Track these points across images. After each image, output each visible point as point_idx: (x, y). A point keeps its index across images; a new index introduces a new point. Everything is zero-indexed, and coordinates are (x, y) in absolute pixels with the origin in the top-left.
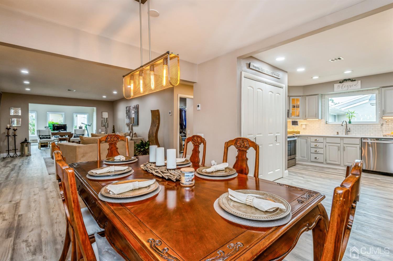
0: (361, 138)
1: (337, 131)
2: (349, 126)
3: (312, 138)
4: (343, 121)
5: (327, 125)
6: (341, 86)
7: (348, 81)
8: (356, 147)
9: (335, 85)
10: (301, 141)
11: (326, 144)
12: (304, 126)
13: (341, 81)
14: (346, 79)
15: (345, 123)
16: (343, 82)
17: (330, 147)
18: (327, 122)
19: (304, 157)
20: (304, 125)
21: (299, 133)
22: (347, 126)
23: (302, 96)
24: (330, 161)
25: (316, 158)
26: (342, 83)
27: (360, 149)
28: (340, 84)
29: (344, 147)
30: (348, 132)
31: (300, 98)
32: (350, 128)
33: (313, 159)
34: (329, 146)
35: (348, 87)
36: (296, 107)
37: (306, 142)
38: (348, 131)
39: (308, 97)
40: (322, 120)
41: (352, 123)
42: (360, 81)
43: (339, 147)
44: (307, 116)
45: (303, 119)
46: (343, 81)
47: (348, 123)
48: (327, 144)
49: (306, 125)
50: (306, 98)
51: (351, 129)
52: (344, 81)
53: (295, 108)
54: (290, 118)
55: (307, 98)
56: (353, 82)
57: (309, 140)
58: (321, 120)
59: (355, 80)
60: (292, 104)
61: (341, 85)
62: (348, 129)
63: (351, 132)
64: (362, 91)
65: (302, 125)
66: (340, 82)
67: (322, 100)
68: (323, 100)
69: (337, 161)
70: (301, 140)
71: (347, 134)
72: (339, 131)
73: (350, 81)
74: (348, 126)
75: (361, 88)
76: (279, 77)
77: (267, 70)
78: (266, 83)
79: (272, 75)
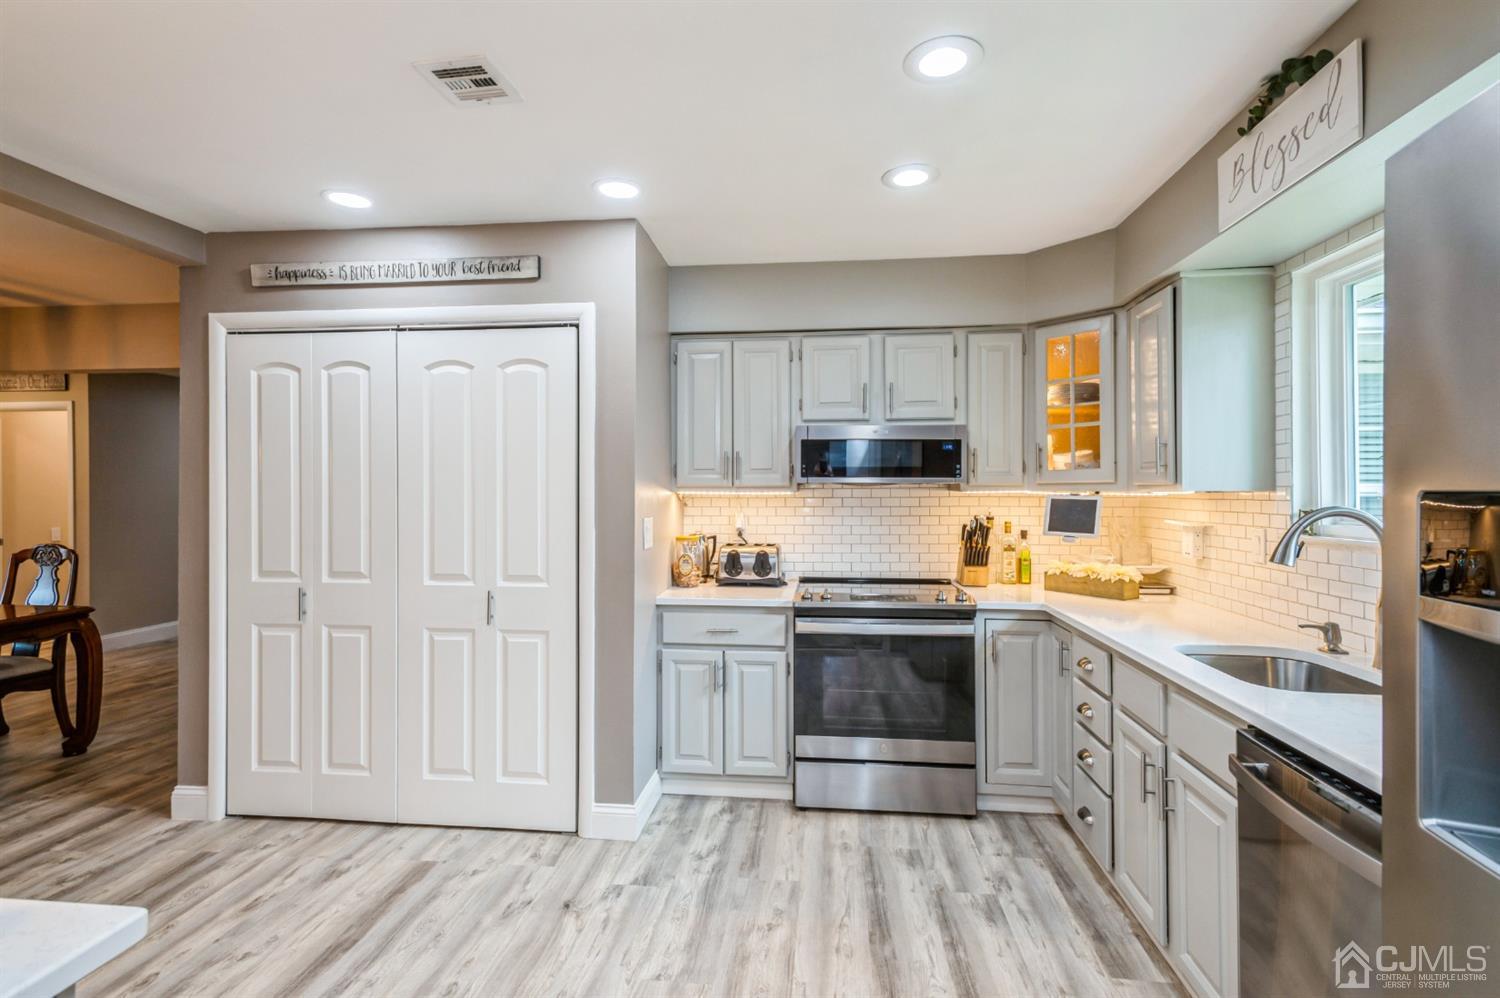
3: (1075, 642)
6: (1248, 162)
7: (1287, 90)
9: (1220, 161)
13: (1255, 108)
16: (1260, 118)
17: (1125, 742)
25: (1081, 814)
26: (1256, 128)
28: (1244, 137)
31: (1100, 326)
34: (1123, 734)
35: (1283, 156)
36: (1078, 400)
40: (1279, 494)
46: (1263, 101)
52: (1272, 100)
53: (1073, 404)
56: (1315, 77)
58: (1273, 496)
61: (1247, 147)
66: (1247, 125)
67: (1273, 321)
68: (1277, 311)
73: (1294, 83)
76: (522, 271)
77: (397, 263)
78: (401, 327)
79: (444, 278)
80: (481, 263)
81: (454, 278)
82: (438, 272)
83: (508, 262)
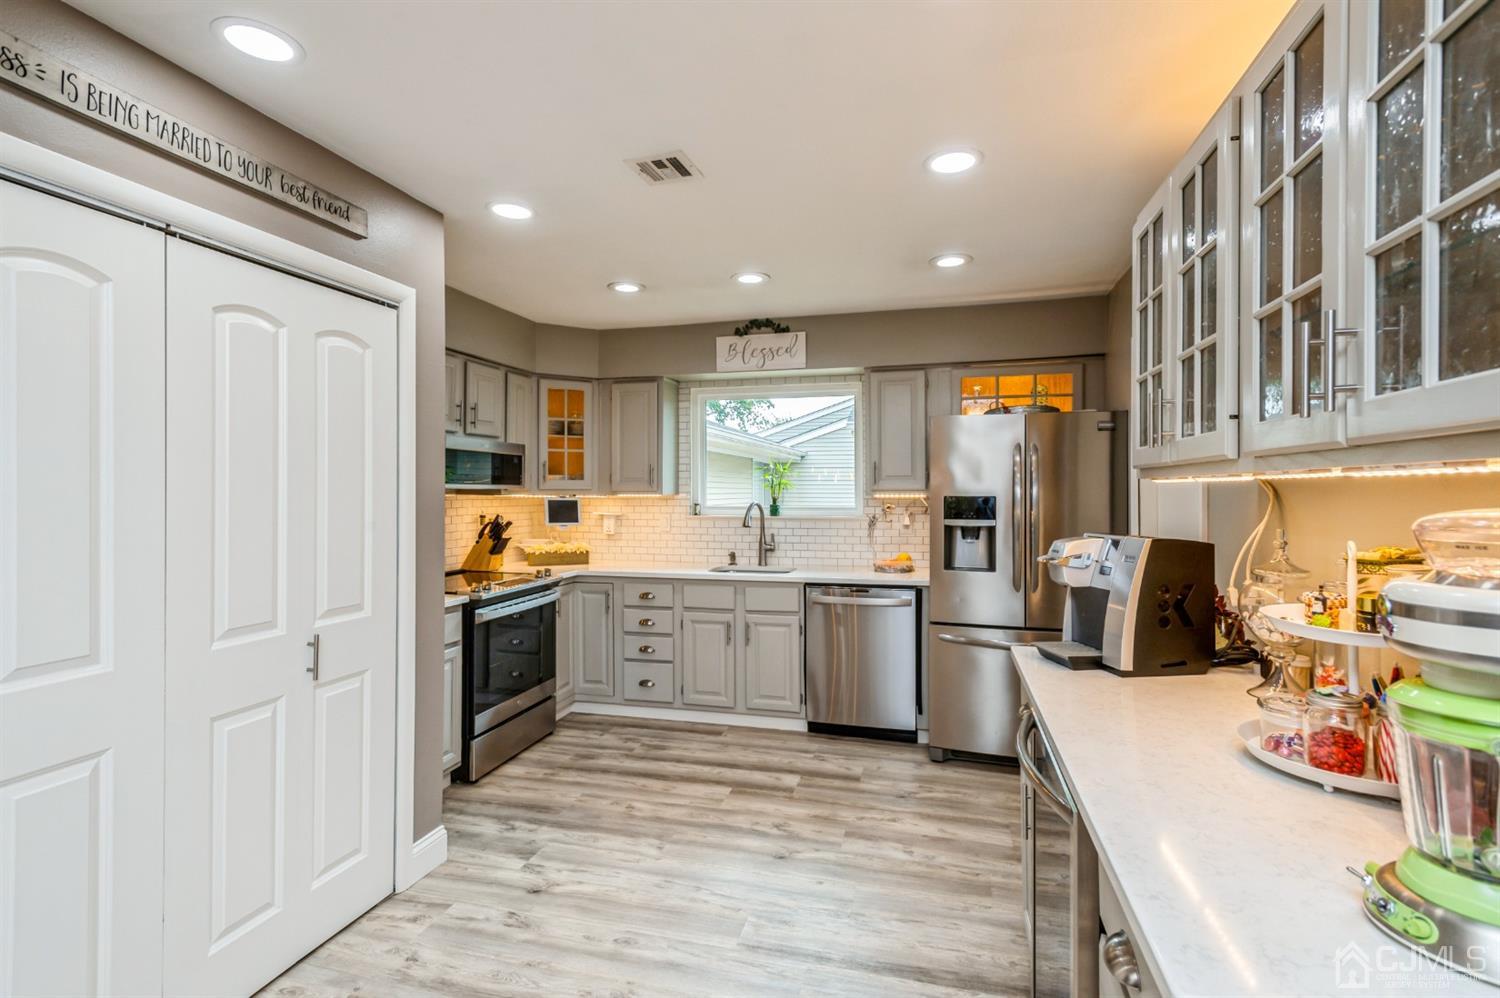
0: (807, 585)
1: (731, 547)
2: (773, 525)
3: (628, 587)
4: (751, 505)
5: (694, 522)
6: (740, 348)
7: (763, 329)
8: (789, 625)
9: (717, 338)
10: (584, 599)
11: (682, 615)
12: (609, 525)
13: (741, 326)
14: (756, 320)
15: (755, 512)
16: (746, 334)
17: (697, 626)
18: (696, 505)
19: (600, 682)
20: (609, 517)
21: (582, 558)
22: (763, 528)
23: (598, 379)
24: (698, 692)
25: (643, 683)
26: (745, 336)
27: (801, 633)
28: (737, 337)
29: (747, 626)
30: (769, 554)
31: (586, 388)
32: (773, 536)
33: (634, 691)
34: (693, 622)
35: (764, 356)
36: (569, 434)
37: (608, 608)
38: (767, 550)
39: (620, 385)
40: (681, 496)
41: (783, 512)
42: (802, 335)
43: (729, 626)
44: (616, 477)
45: (600, 491)
46: (747, 326)
47: (767, 512)
48: (688, 615)
49: (618, 518)
50: (611, 392)
51: (776, 538)
52: (752, 328)
53: (566, 436)
54: (541, 487)
55: (617, 389)
56: (782, 334)
57: (617, 595)
58: (676, 497)
59: (786, 330)
60: (550, 414)
61: (740, 341)
62: (768, 539)
63: (777, 553)
64: (814, 378)
65: (602, 517)
66: (738, 333)
67: (677, 409)
68: (681, 405)
69: (723, 692)
70: (586, 595)
71: (763, 562)
72: (739, 546)
73: (769, 329)
74: (766, 524)
75: (806, 368)
76: (351, 223)
77: (182, 125)
78: (172, 229)
79: (254, 185)
80: (305, 188)
81: (267, 191)
82: (246, 171)
83: (337, 204)
